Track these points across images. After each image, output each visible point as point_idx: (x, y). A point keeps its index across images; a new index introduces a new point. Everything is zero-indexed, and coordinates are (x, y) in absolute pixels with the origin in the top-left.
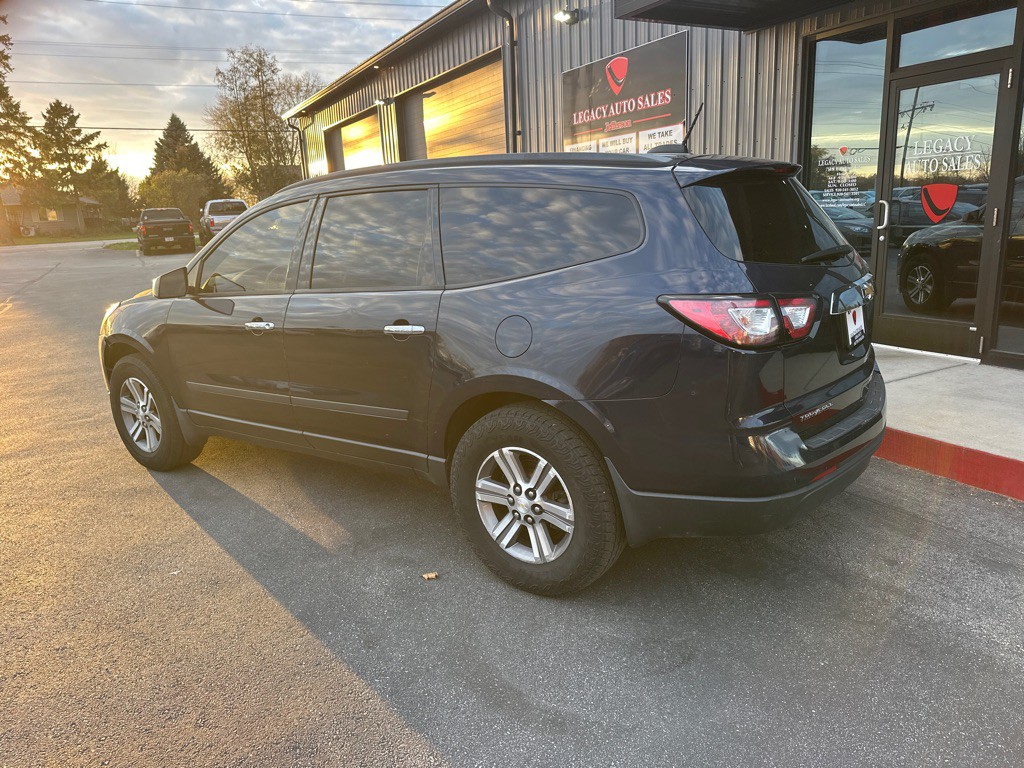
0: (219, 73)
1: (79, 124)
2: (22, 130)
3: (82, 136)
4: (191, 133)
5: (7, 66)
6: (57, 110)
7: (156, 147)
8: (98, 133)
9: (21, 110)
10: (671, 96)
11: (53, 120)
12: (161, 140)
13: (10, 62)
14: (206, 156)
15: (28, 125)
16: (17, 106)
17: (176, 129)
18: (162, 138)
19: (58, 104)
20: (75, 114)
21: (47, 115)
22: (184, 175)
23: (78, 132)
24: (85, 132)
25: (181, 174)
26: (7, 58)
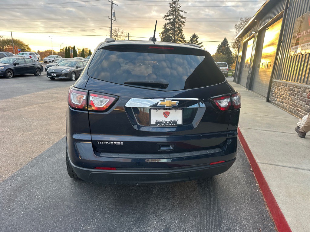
0: (236, 25)
1: (198, 40)
2: (183, 41)
3: (198, 43)
4: (229, 43)
5: (184, 25)
6: (194, 36)
7: (218, 47)
8: (202, 42)
9: (184, 36)
11: (192, 39)
12: (220, 45)
13: (185, 24)
14: (231, 50)
15: (185, 40)
16: (183, 35)
17: (225, 42)
18: (220, 44)
19: (195, 34)
20: (198, 37)
21: (191, 37)
22: (221, 55)
23: (197, 42)
24: (199, 42)
25: (220, 55)
26: (184, 23)
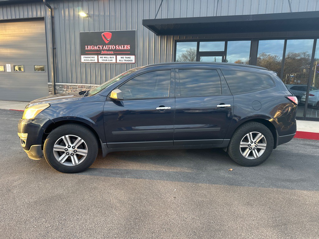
10: (130, 47)
